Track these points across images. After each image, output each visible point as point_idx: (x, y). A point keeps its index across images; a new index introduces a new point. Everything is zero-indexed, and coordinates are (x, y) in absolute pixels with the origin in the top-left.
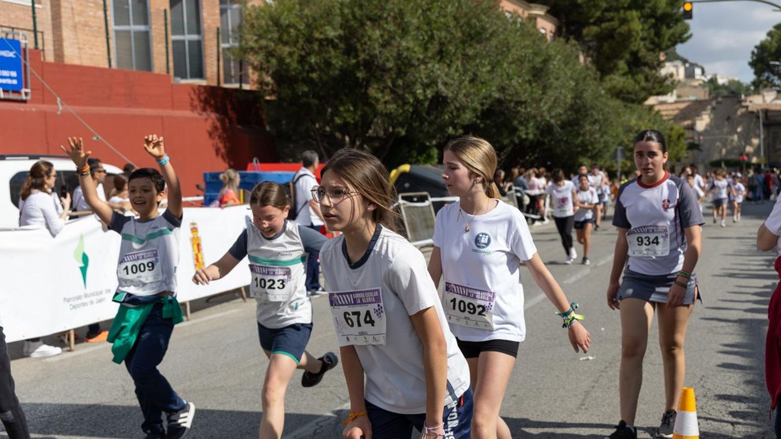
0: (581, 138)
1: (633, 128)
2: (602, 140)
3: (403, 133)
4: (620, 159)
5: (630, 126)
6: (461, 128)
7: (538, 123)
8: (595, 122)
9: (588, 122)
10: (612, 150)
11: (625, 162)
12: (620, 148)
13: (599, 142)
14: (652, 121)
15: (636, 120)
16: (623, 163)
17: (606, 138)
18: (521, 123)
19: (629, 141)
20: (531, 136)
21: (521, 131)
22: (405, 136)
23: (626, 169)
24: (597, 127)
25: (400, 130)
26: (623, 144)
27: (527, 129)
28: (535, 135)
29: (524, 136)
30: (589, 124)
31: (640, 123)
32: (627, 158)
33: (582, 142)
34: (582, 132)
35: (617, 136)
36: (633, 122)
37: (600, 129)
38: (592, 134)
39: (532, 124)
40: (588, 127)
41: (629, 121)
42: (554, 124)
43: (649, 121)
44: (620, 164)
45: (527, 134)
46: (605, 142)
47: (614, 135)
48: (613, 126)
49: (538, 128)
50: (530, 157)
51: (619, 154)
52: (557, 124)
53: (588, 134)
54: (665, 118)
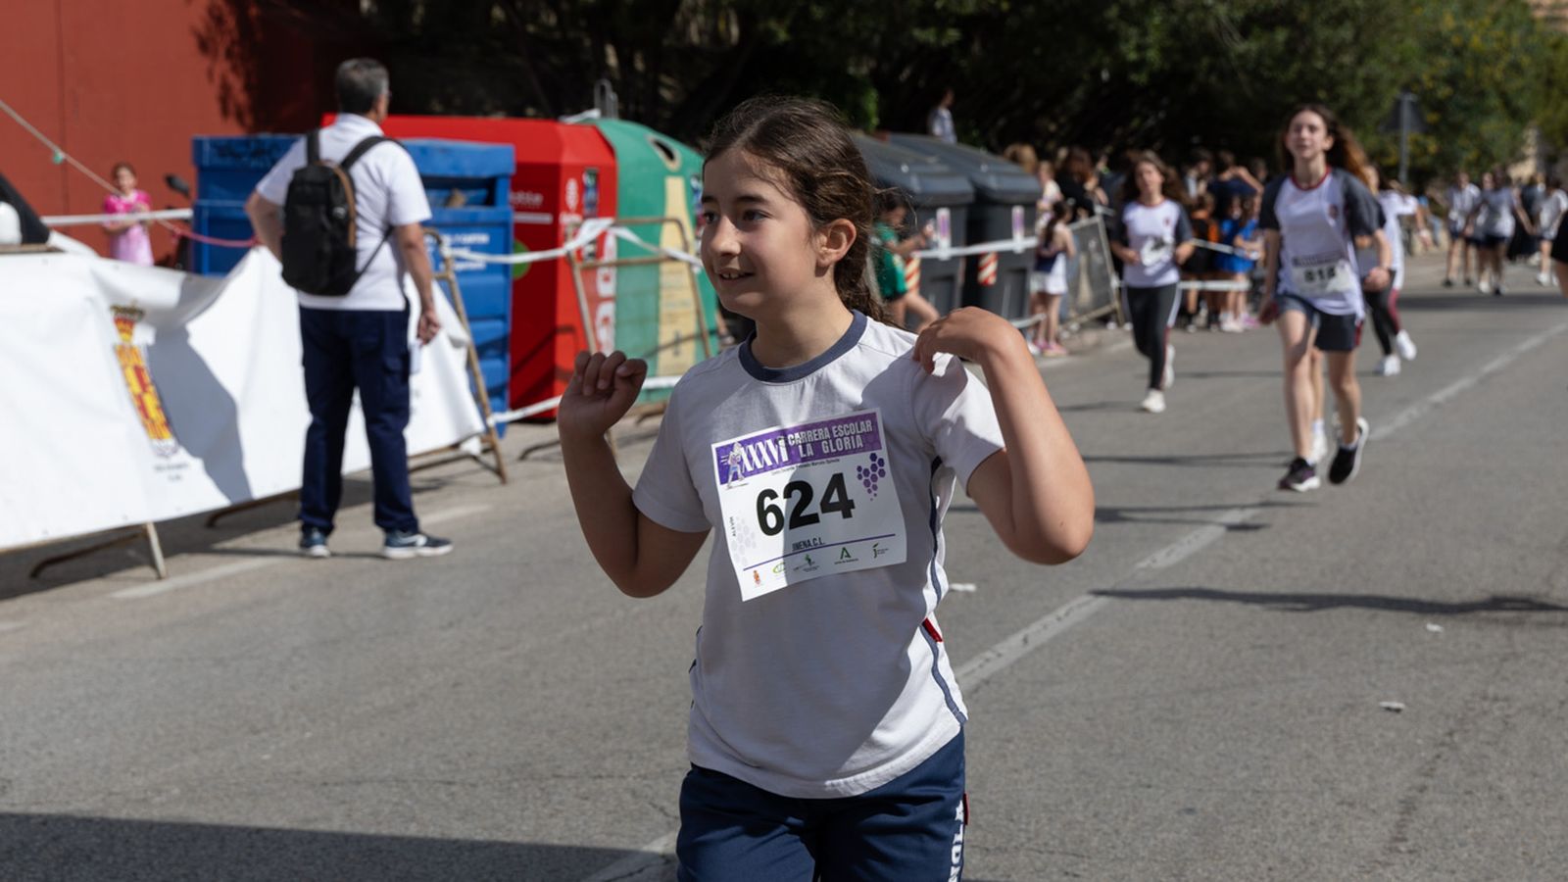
0: (1296, 66)
1: (1447, 40)
2: (1361, 73)
3: (782, 35)
4: (1409, 134)
5: (1438, 34)
6: (955, 26)
7: (1175, 19)
8: (1339, 20)
9: (1324, 16)
10: (1387, 105)
11: (1421, 138)
12: (1410, 98)
13: (1352, 78)
14: (1504, 20)
15: (1456, 16)
16: (1416, 143)
17: (1374, 66)
18: (1126, 14)
19: (1433, 78)
20: (1152, 55)
21: (1127, 41)
22: (786, 43)
23: (1425, 161)
24: (1346, 33)
25: (773, 24)
26: (1416, 88)
27: (1144, 33)
28: (1165, 51)
29: (1133, 56)
30: (1326, 23)
31: (1470, 25)
32: (1430, 130)
33: (1301, 74)
34: (1301, 49)
35: (1403, 62)
36: (1448, 22)
37: (1357, 37)
38: (1332, 56)
39: (1157, 20)
40: (1323, 33)
41: (1436, 21)
42: (1224, 20)
43: (1496, 18)
44: (1407, 148)
45: (1140, 48)
46: (1369, 81)
47: (1396, 58)
48: (1394, 31)
49: (1175, 33)
50: (1145, 118)
51: (1406, 113)
52: (1232, 21)
53: (1320, 52)
54: (1539, 14)
